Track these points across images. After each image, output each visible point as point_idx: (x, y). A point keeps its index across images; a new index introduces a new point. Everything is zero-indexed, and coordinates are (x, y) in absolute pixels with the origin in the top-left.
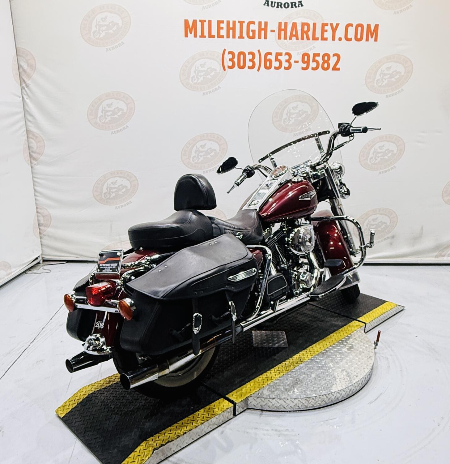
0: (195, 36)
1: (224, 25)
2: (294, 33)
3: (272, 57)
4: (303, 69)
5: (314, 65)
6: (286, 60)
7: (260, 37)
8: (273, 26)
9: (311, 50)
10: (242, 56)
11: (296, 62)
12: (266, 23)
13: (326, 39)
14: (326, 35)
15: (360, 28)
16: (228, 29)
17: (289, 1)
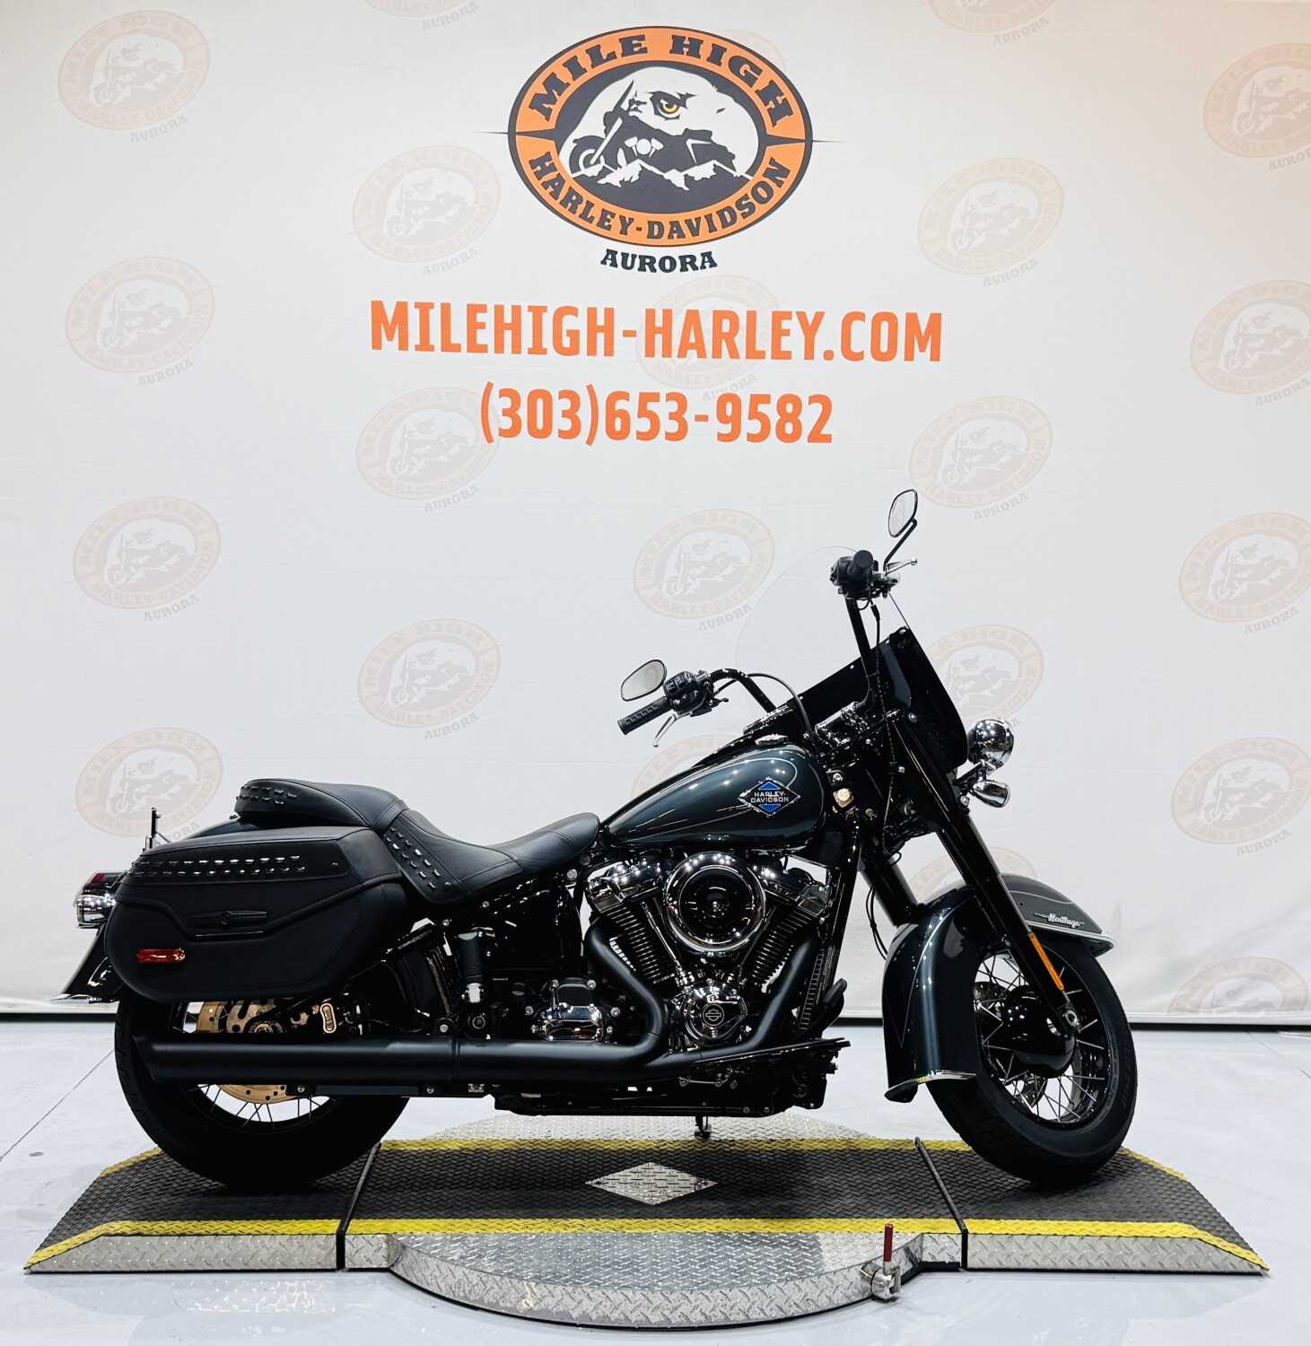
0: (403, 345)
1: (487, 318)
2: (692, 340)
3: (631, 407)
4: (722, 437)
5: (754, 427)
6: (670, 414)
7: (592, 351)
8: (629, 318)
9: (742, 387)
10: (540, 403)
11: (702, 418)
12: (609, 313)
13: (787, 355)
14: (786, 344)
15: (884, 325)
16: (500, 327)
17: (676, 253)
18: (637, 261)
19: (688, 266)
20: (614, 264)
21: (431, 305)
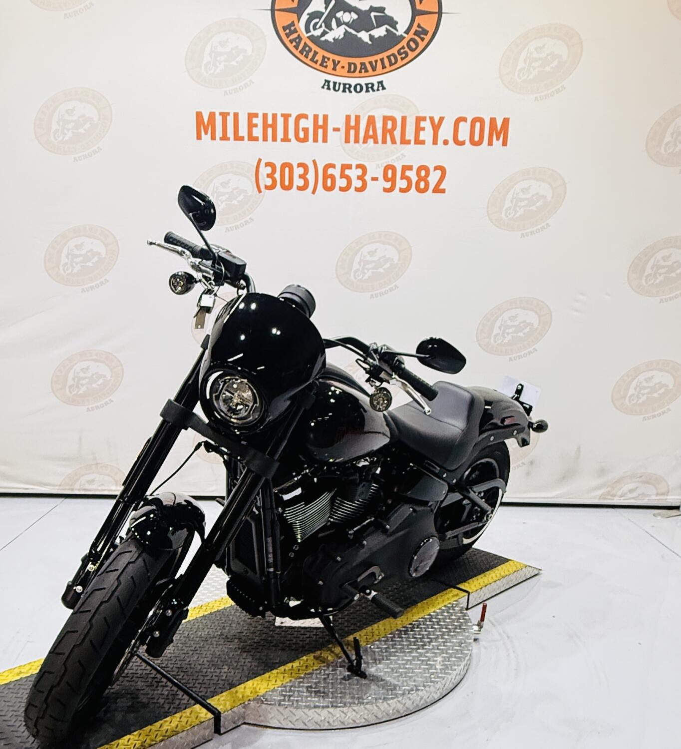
0: (213, 138)
1: (258, 121)
2: (371, 133)
3: (336, 172)
4: (385, 190)
5: (403, 184)
6: (358, 176)
7: (315, 140)
8: (336, 121)
9: (398, 161)
10: (287, 170)
11: (375, 179)
12: (325, 118)
13: (423, 142)
14: (422, 136)
15: (478, 125)
16: (265, 126)
17: (363, 81)
18: (342, 86)
19: (370, 89)
20: (329, 88)
21: (228, 114)
